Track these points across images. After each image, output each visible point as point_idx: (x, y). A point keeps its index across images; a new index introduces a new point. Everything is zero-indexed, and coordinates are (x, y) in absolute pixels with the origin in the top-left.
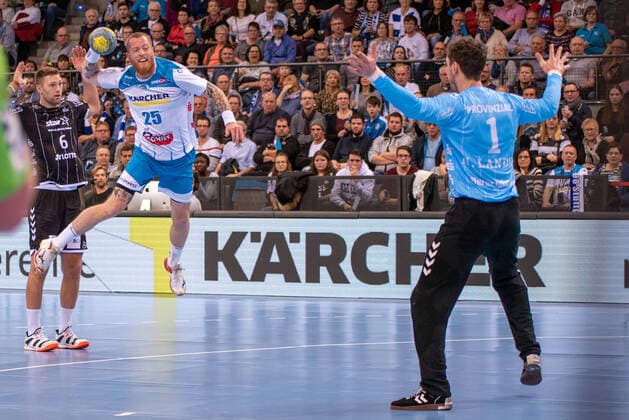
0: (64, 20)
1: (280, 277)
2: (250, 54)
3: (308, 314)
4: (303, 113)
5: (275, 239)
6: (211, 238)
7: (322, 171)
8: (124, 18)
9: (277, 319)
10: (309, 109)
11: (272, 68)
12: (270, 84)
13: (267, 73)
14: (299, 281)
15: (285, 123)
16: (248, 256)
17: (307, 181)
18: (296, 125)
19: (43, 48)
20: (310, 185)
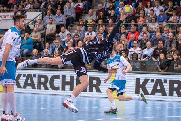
0: (91, 7)
1: (160, 94)
2: (152, 20)
3: (169, 106)
4: (169, 40)
5: (159, 81)
6: (138, 80)
7: (175, 59)
8: (111, 7)
9: (158, 108)
10: (171, 39)
11: (159, 25)
12: (159, 30)
13: (158, 27)
14: (166, 95)
15: (162, 42)
16: (150, 87)
17: (170, 63)
18: (167, 44)
19: (84, 16)
20: (171, 64)
